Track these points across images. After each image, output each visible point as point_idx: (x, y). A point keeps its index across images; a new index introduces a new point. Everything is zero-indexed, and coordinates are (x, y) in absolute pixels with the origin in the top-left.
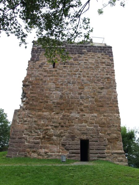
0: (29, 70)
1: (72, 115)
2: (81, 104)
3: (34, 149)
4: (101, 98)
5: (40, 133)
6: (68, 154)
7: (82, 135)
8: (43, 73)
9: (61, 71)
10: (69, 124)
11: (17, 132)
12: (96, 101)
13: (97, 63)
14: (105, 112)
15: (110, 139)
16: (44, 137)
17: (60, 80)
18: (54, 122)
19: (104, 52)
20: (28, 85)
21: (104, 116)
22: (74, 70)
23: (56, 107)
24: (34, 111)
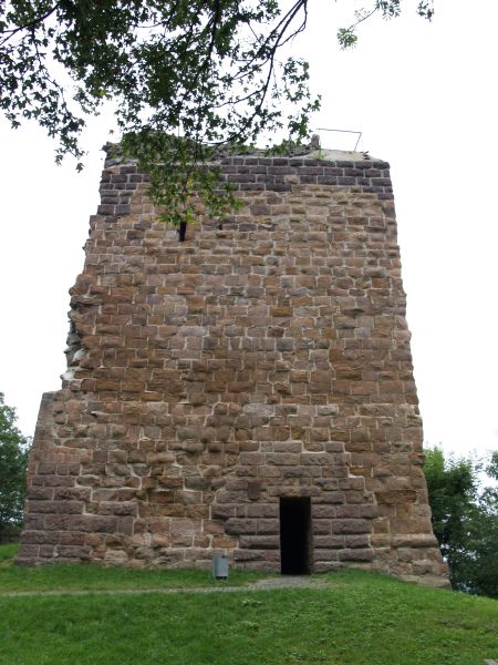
0: (93, 248)
1: (249, 408)
2: (282, 371)
3: (116, 535)
4: (352, 346)
5: (134, 475)
6: (237, 549)
7: (287, 482)
8: (143, 259)
9: (209, 253)
10: (238, 442)
11: (53, 473)
12: (335, 357)
13: (339, 223)
14: (367, 397)
15: (386, 494)
16: (149, 491)
17: (204, 286)
18: (183, 437)
19: (362, 183)
20: (88, 305)
21: (364, 411)
22: (256, 248)
23: (191, 381)
24: (114, 396)
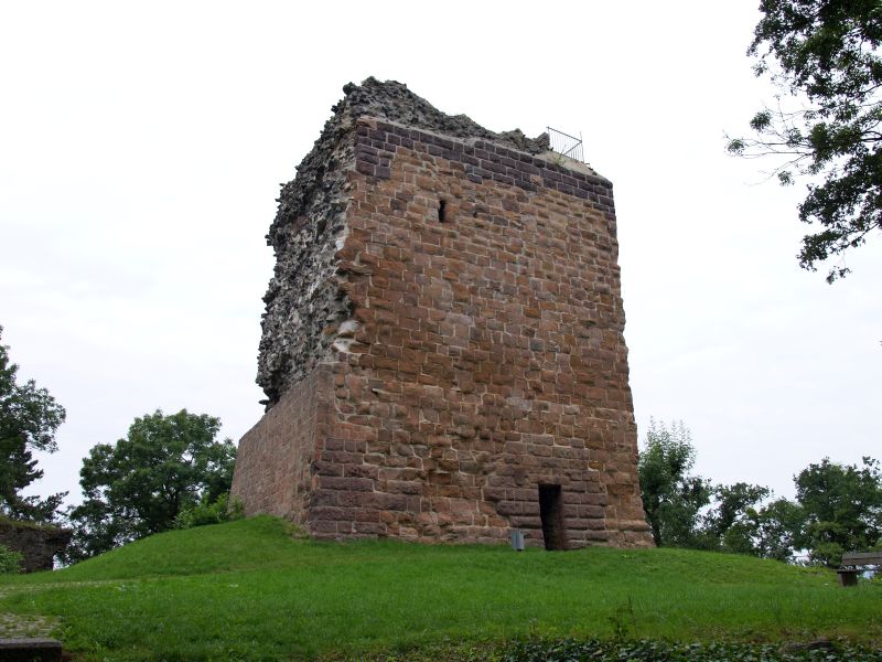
0: (357, 210)
1: (511, 401)
2: (535, 369)
3: (406, 513)
4: (587, 354)
5: (415, 456)
6: (508, 527)
7: (543, 471)
8: (408, 233)
9: (468, 241)
10: (503, 432)
11: (342, 449)
12: (575, 363)
13: (575, 234)
14: (599, 401)
15: (614, 486)
16: (431, 472)
17: (466, 275)
18: (459, 423)
19: (594, 199)
20: (358, 274)
21: (598, 414)
22: (509, 244)
23: (461, 368)
24: (392, 374)
